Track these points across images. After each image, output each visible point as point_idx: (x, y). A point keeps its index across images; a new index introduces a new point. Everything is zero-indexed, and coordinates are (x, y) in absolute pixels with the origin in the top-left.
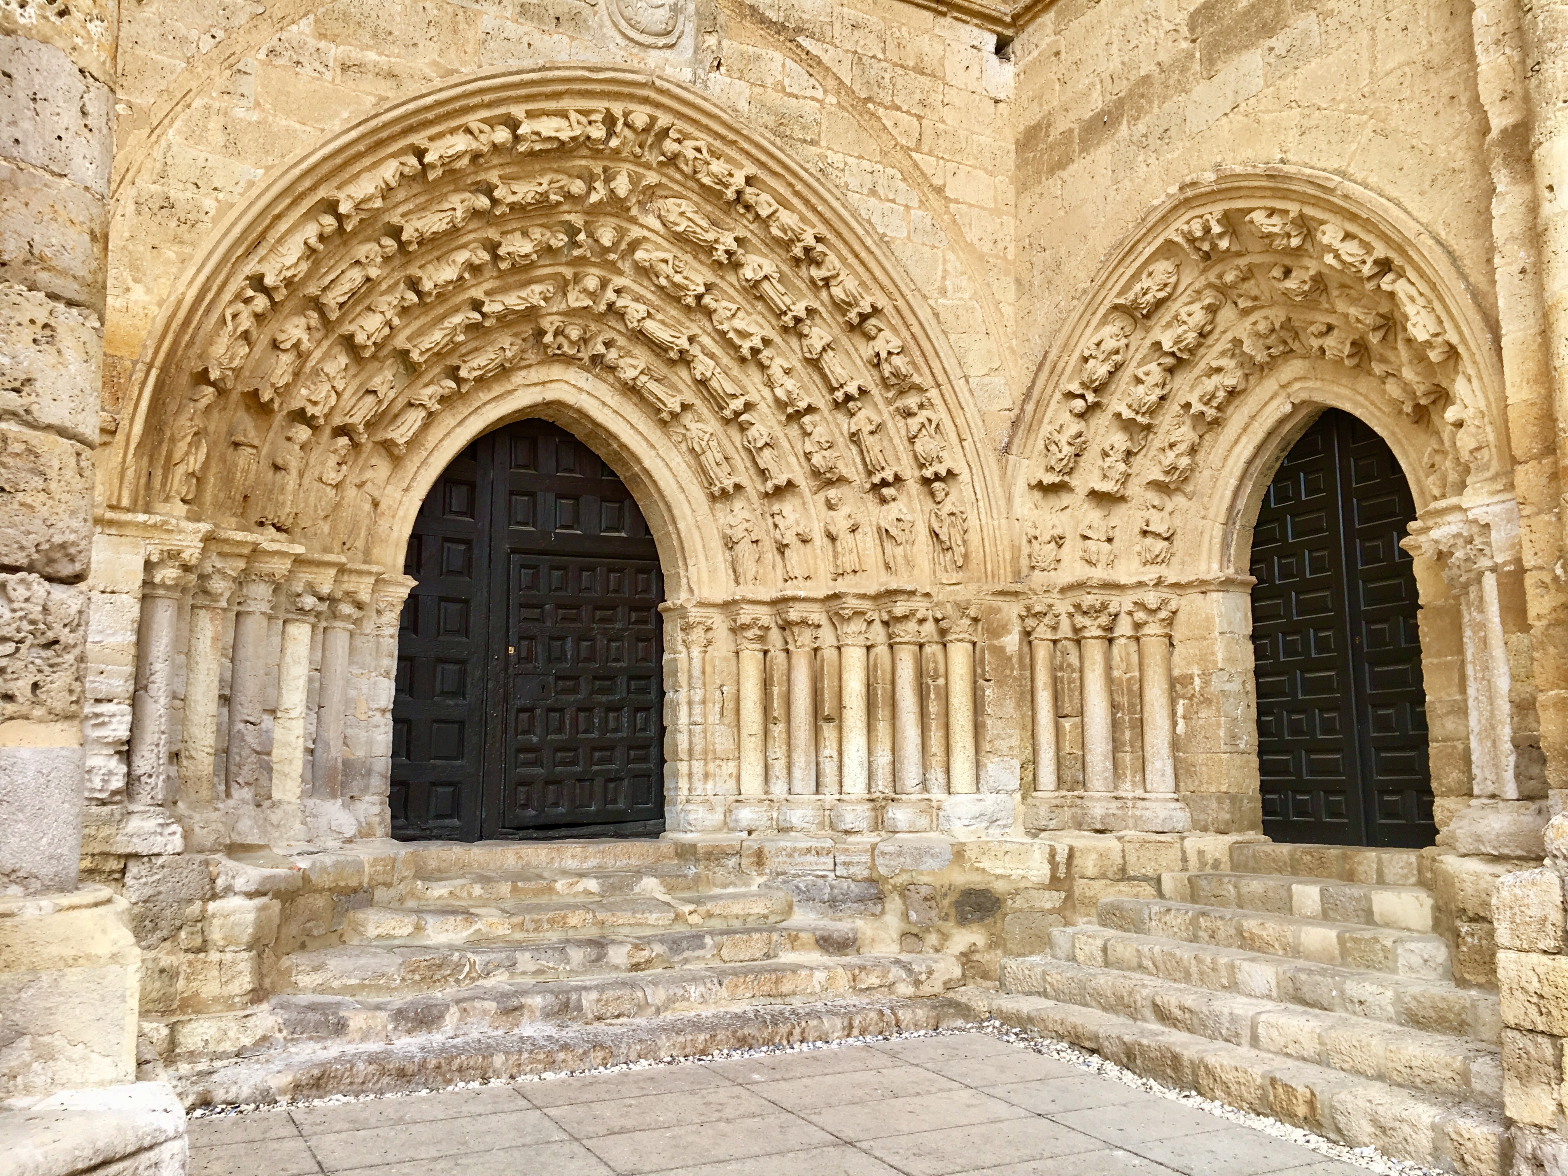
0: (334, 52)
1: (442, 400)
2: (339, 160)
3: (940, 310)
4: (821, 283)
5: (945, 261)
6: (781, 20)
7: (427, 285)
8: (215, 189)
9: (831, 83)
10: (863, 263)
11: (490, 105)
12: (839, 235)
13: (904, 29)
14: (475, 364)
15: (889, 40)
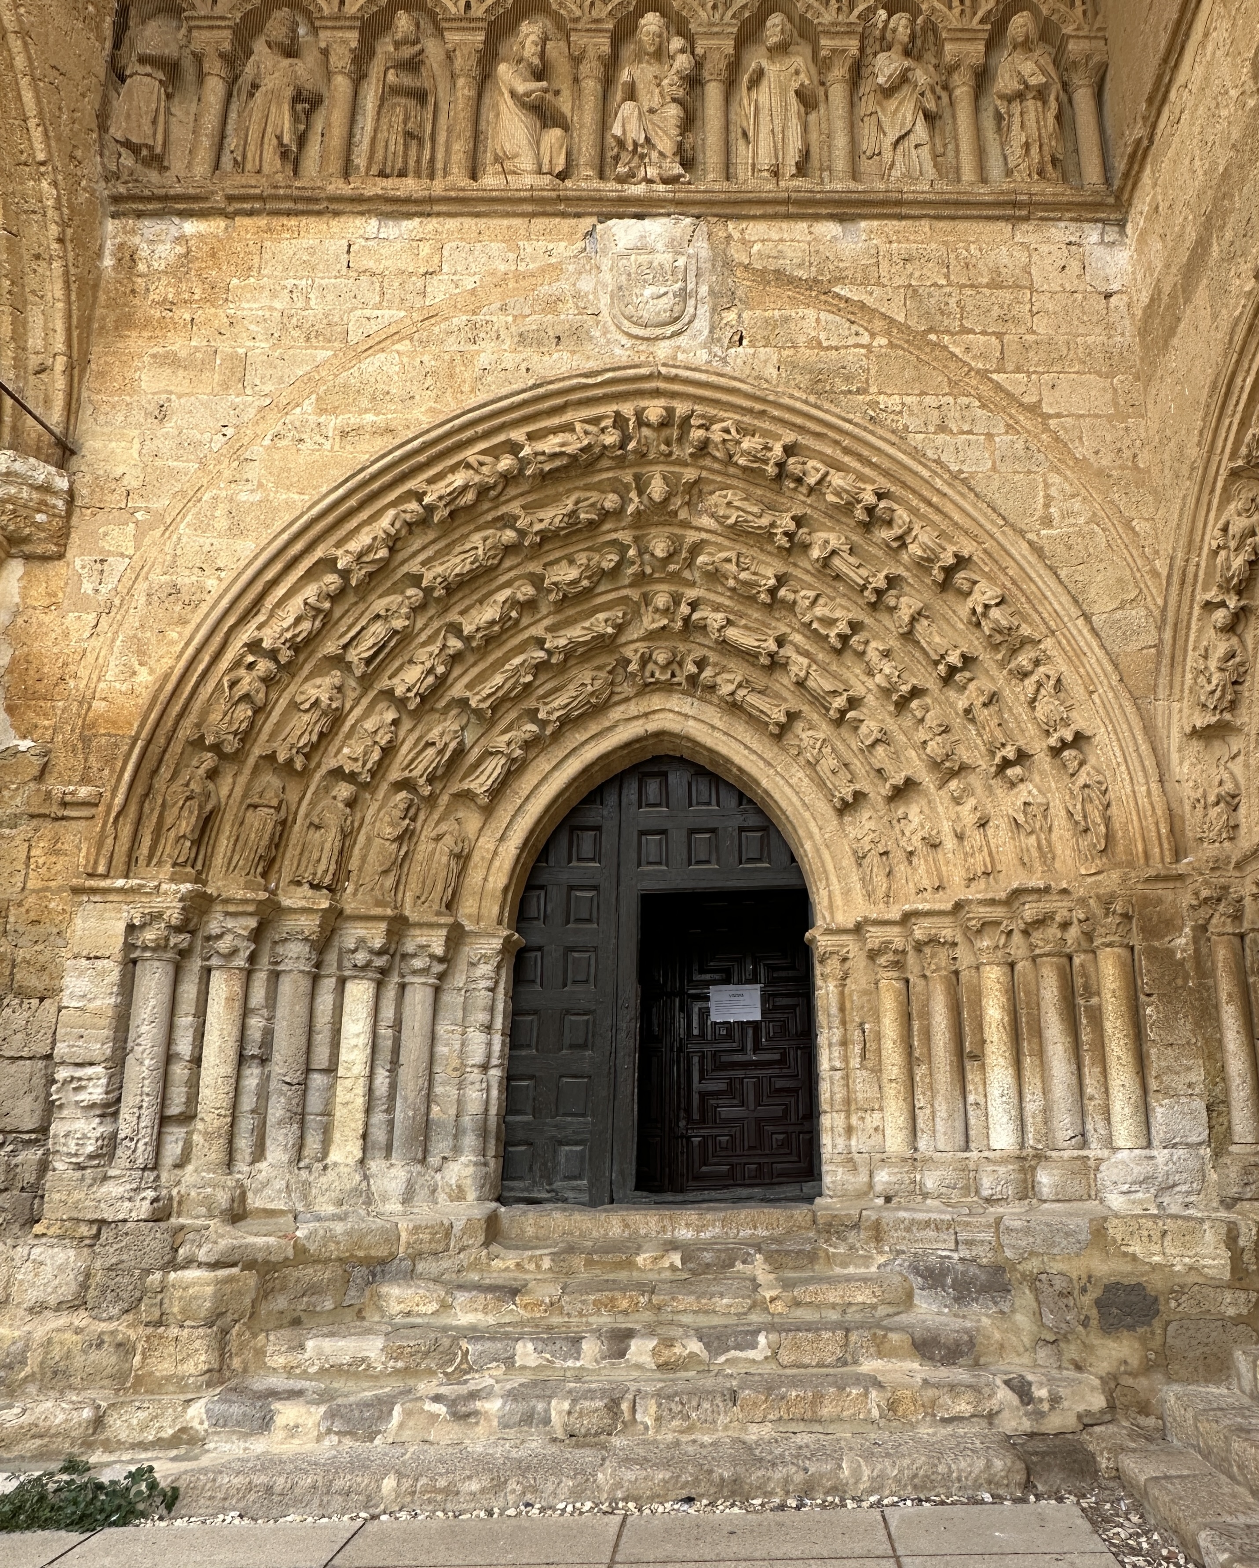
0: (332, 423)
1: (527, 745)
2: (330, 519)
3: (1044, 542)
4: (895, 545)
5: (1047, 486)
6: (812, 275)
7: (467, 629)
8: (218, 569)
9: (879, 325)
10: (938, 510)
11: (486, 435)
12: (904, 485)
13: (972, 247)
14: (555, 704)
15: (953, 262)
